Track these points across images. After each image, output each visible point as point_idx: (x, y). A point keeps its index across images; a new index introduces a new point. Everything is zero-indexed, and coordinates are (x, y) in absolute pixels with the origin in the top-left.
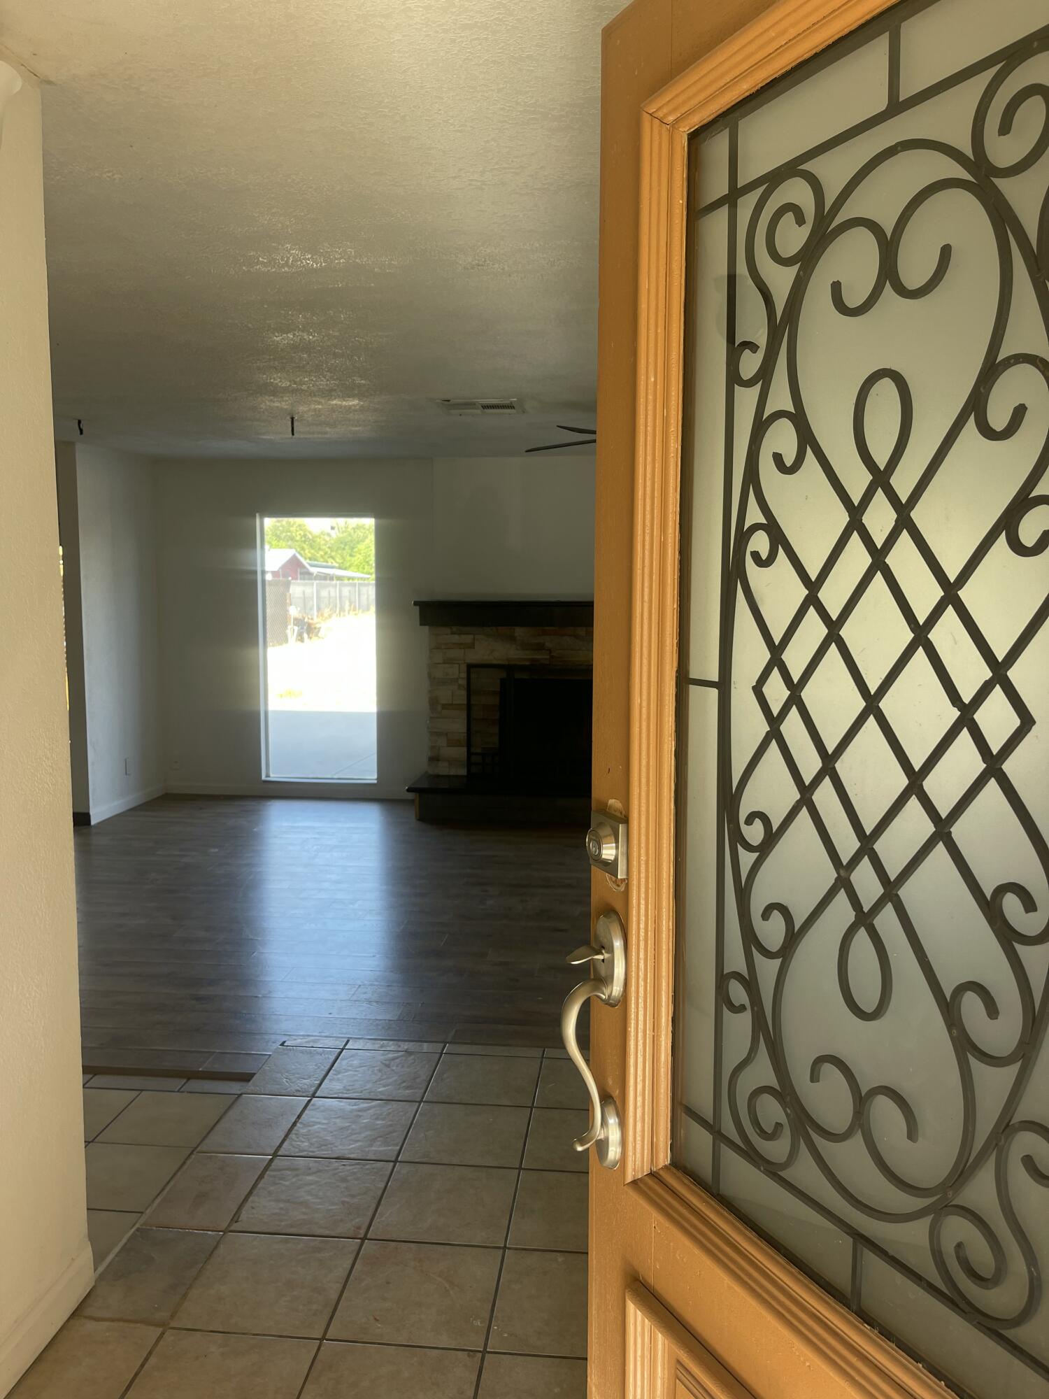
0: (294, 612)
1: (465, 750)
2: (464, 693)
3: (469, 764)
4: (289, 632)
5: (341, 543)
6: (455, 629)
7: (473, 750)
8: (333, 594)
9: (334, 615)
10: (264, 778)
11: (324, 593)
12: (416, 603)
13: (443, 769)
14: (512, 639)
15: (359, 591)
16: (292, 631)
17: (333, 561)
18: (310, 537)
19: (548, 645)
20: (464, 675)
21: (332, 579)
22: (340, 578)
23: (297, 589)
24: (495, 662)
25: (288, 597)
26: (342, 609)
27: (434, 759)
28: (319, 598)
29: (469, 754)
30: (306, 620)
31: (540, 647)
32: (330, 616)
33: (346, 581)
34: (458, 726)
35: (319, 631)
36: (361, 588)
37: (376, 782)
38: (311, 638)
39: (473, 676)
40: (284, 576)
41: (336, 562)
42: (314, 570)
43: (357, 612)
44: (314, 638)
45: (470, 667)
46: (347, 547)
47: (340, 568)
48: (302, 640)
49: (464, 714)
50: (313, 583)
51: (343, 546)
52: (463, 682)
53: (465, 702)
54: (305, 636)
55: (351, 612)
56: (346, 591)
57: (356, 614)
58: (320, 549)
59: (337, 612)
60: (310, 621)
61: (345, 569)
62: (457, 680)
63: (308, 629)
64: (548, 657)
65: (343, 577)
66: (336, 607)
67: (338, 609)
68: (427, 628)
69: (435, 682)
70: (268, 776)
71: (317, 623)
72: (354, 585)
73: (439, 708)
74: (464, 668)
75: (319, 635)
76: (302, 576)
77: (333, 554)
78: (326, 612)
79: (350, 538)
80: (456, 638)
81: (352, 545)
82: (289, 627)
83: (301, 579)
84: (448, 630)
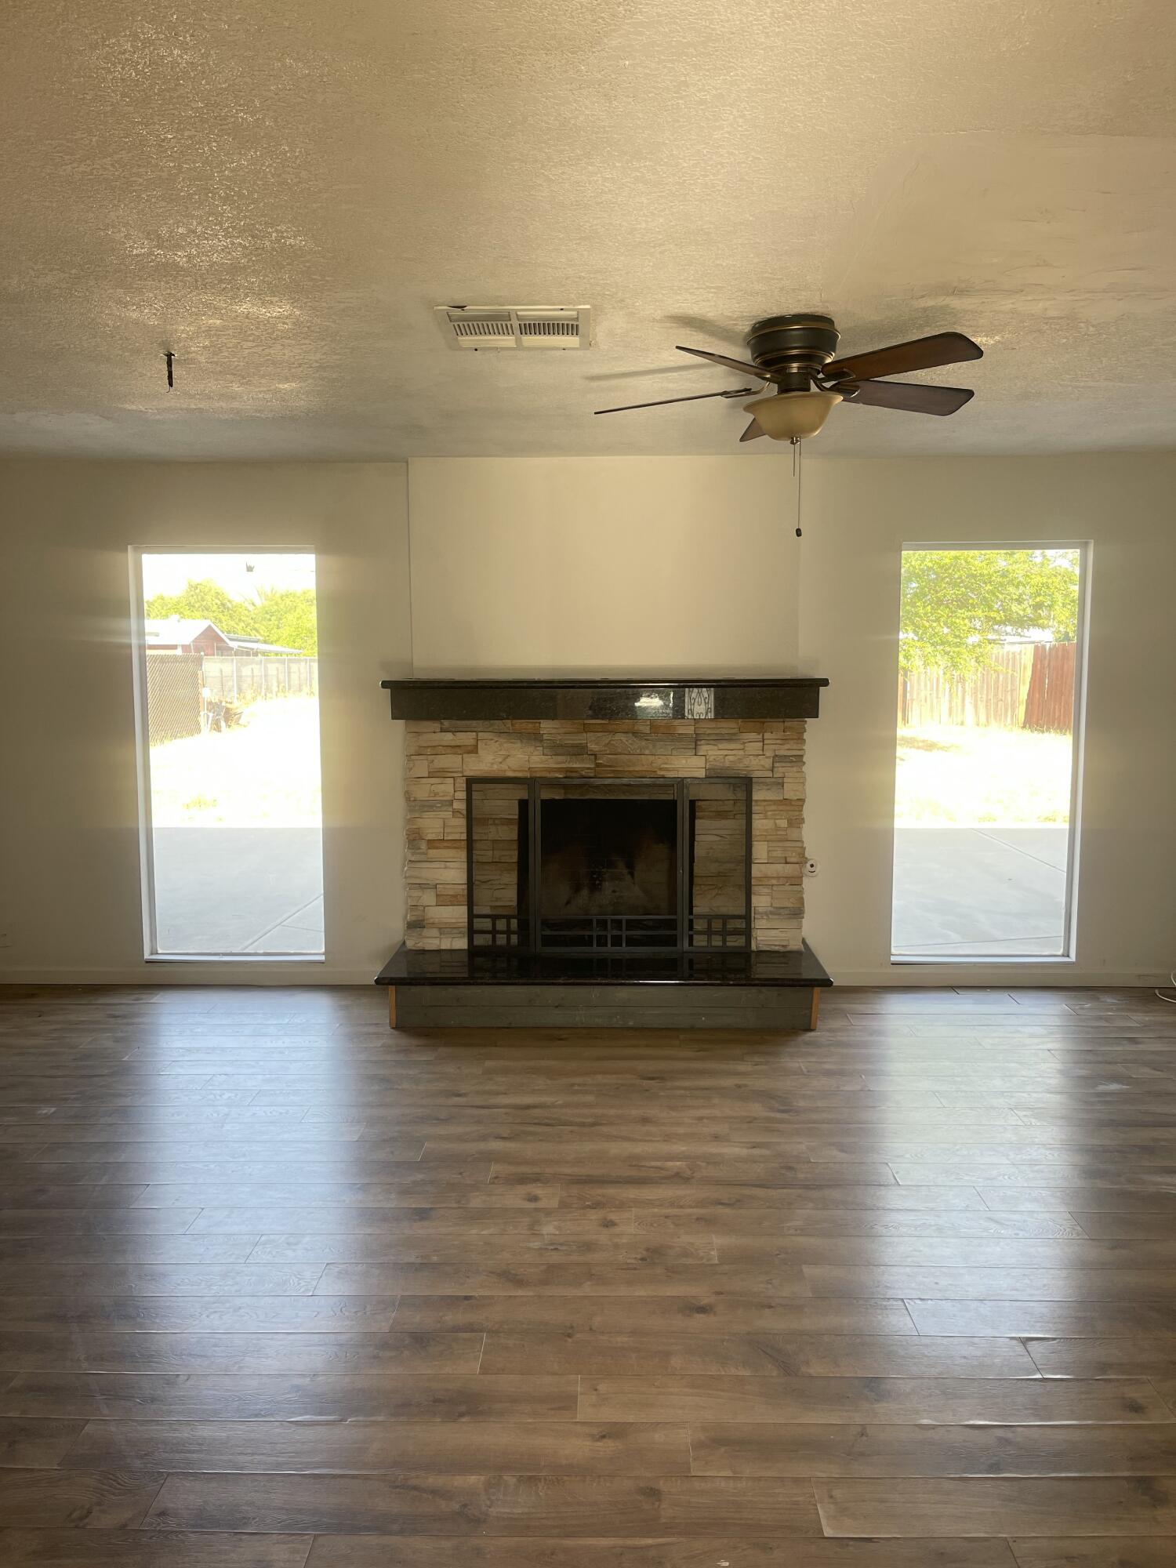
0: (206, 694)
1: (464, 909)
2: (463, 822)
3: (471, 932)
4: (202, 720)
5: (267, 613)
6: (446, 723)
7: (477, 910)
8: (256, 673)
9: (259, 698)
10: (147, 956)
11: (246, 671)
12: (385, 684)
13: (432, 941)
14: (536, 738)
15: (289, 668)
16: (204, 718)
17: (257, 634)
18: (230, 606)
19: (592, 747)
20: (463, 795)
21: (256, 654)
22: (264, 653)
23: (213, 667)
24: (510, 774)
25: (200, 676)
26: (268, 689)
27: (416, 925)
28: (239, 677)
29: (471, 916)
30: (224, 704)
31: (579, 751)
32: (254, 699)
33: (273, 657)
34: (452, 873)
35: (240, 718)
36: (291, 665)
37: (323, 958)
38: (230, 726)
39: (475, 795)
40: (197, 650)
41: (261, 635)
42: (234, 645)
43: (287, 694)
44: (234, 726)
45: (471, 782)
46: (273, 618)
47: (265, 642)
48: (218, 729)
49: (463, 855)
50: (232, 660)
51: (268, 617)
52: (461, 806)
53: (464, 837)
54: (223, 724)
55: (279, 694)
56: (272, 669)
57: (285, 697)
58: (240, 620)
59: (263, 694)
60: (229, 706)
61: (272, 643)
62: (451, 803)
63: (225, 716)
64: (593, 766)
65: (270, 652)
66: (261, 688)
67: (263, 690)
68: (401, 723)
69: (415, 806)
70: (154, 952)
71: (237, 708)
72: (283, 662)
73: (424, 846)
74: (462, 784)
75: (240, 722)
76: (220, 652)
77: (257, 626)
78: (249, 694)
79: (276, 607)
80: (448, 738)
81: (279, 616)
82: (202, 713)
83: (218, 655)
84: (436, 726)
